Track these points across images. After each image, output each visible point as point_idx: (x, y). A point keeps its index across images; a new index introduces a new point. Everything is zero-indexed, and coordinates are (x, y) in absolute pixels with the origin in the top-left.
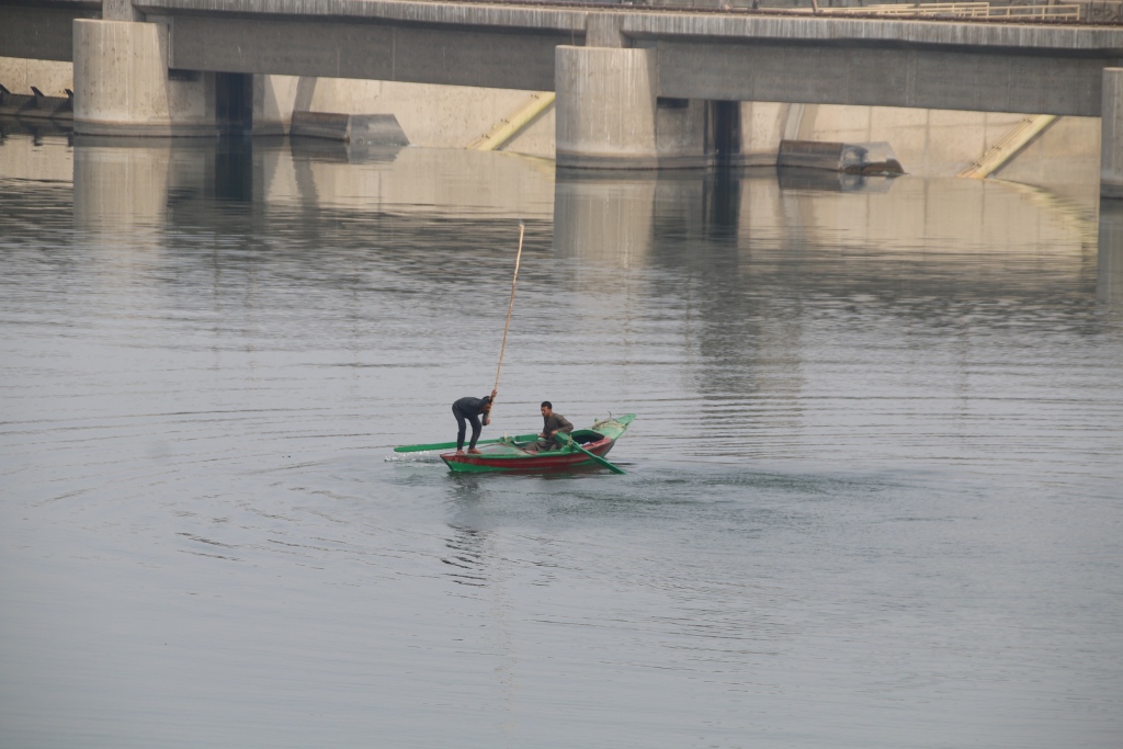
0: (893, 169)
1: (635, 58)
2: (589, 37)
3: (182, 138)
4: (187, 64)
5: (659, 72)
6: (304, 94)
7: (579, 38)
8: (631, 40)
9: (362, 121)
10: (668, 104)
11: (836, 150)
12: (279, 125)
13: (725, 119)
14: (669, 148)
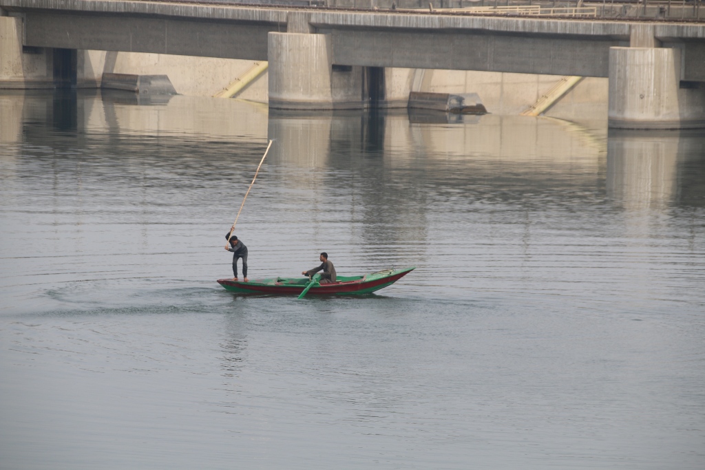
0: (479, 110)
1: (318, 40)
2: (289, 26)
3: (31, 90)
4: (35, 43)
5: (333, 49)
6: (110, 62)
7: (283, 27)
8: (316, 28)
9: (147, 79)
10: (339, 69)
11: (445, 98)
12: (93, 82)
13: (375, 78)
14: (340, 96)
